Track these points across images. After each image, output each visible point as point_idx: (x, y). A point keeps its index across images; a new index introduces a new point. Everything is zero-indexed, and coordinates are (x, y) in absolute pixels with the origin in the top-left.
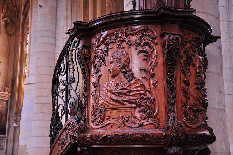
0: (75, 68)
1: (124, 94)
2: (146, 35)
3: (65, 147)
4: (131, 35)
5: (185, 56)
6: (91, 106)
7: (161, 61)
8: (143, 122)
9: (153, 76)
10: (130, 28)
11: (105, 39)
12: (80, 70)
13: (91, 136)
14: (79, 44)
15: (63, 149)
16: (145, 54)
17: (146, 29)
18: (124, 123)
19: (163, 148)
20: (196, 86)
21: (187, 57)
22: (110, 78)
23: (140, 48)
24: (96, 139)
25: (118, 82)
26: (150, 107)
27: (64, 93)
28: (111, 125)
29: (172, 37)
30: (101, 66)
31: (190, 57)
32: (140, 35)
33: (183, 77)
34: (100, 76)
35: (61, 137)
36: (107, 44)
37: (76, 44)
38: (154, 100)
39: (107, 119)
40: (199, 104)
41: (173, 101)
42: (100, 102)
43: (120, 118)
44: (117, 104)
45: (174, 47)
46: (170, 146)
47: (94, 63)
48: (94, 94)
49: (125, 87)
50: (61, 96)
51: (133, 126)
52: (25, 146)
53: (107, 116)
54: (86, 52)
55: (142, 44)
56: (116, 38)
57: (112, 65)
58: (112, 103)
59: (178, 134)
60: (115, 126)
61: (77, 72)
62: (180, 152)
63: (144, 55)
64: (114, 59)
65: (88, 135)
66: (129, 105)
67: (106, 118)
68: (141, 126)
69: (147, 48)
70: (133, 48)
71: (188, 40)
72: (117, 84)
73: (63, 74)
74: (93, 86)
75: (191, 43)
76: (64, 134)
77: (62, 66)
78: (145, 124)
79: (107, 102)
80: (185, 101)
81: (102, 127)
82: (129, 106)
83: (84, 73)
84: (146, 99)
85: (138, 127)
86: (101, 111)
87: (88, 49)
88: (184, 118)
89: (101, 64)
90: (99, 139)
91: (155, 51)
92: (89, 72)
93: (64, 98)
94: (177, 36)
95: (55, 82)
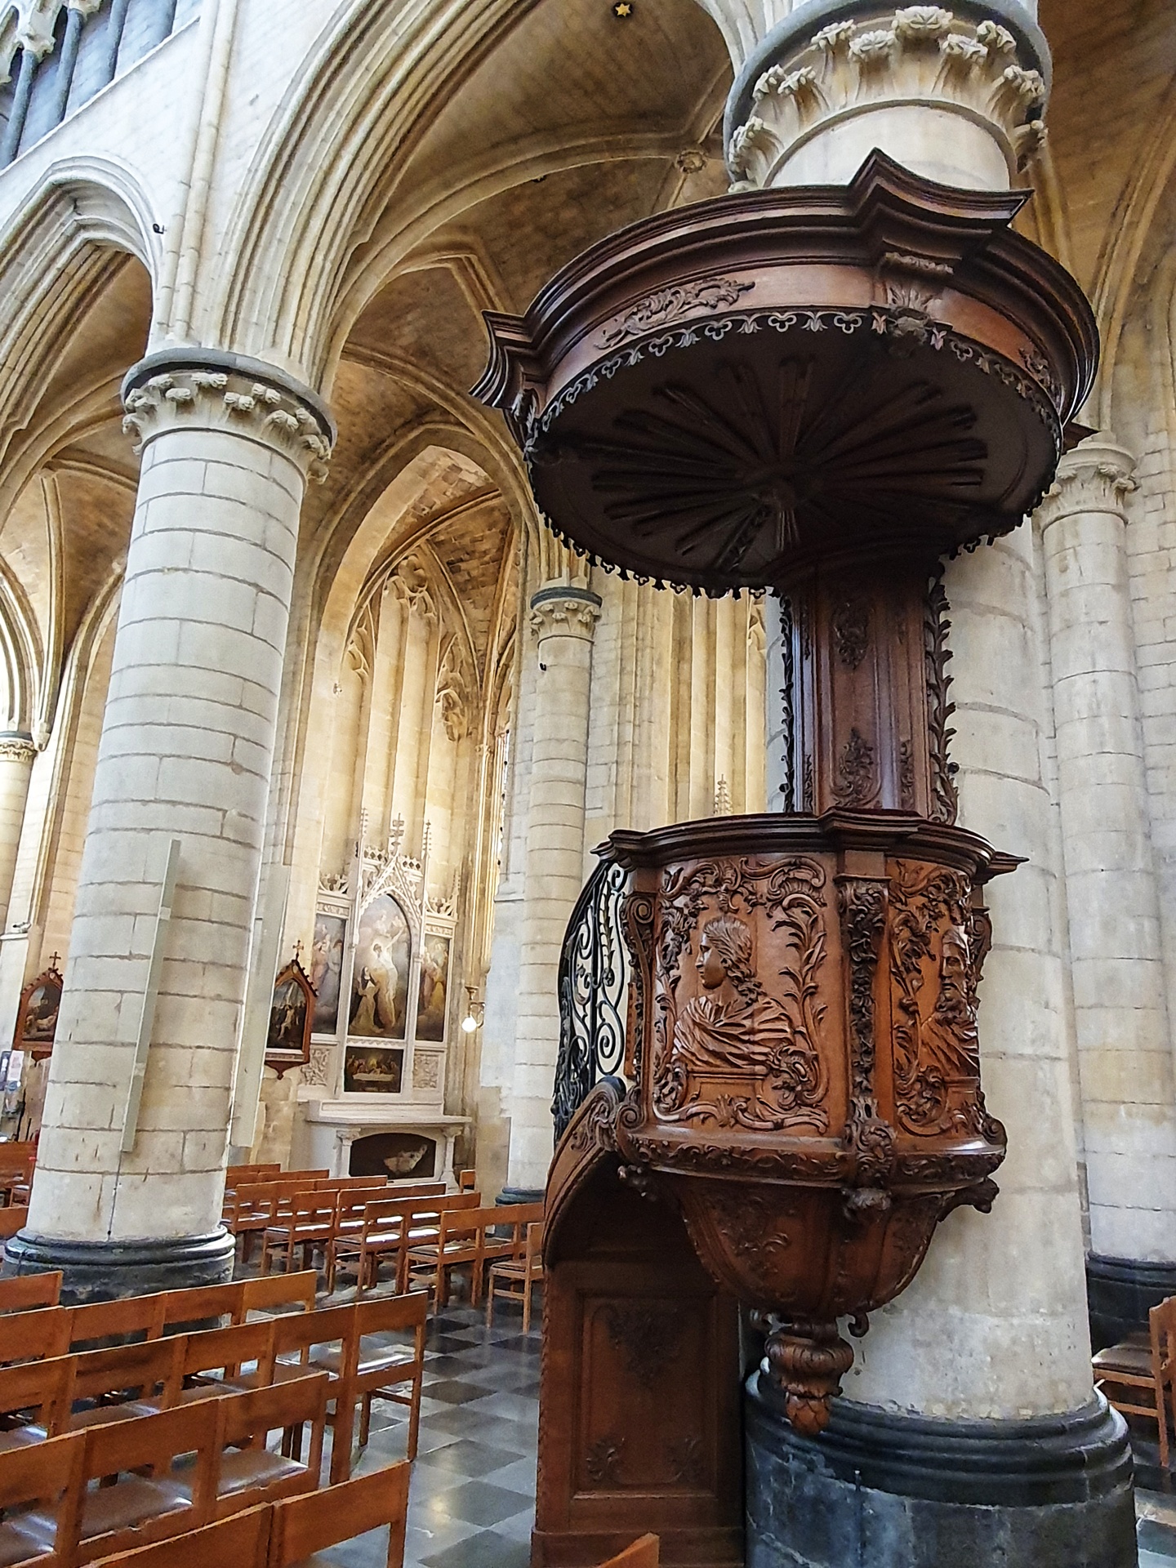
0: (615, 946)
1: (736, 1038)
2: (795, 879)
3: (589, 1156)
4: (756, 876)
5: (906, 934)
6: (653, 1060)
7: (833, 951)
8: (783, 1116)
9: (812, 992)
10: (752, 861)
11: (689, 881)
12: (627, 957)
13: (651, 1141)
14: (622, 884)
15: (584, 1162)
16: (793, 931)
17: (795, 864)
18: (735, 1117)
19: (838, 1191)
20: (938, 1015)
21: (914, 934)
22: (701, 989)
23: (779, 915)
24: (661, 1151)
25: (720, 1004)
26: (804, 1077)
27: (588, 1006)
28: (702, 1116)
29: (863, 890)
30: (678, 954)
31: (923, 936)
32: (780, 879)
33: (898, 992)
34: (677, 980)
35: (580, 1129)
36: (695, 898)
37: (618, 881)
38: (816, 1058)
39: (693, 1100)
40: (948, 1067)
41: (866, 1061)
42: (675, 1051)
43: (725, 1100)
44: (718, 1062)
45: (869, 916)
46: (856, 1186)
47: (663, 942)
48: (662, 1026)
49: (738, 1020)
50: (581, 1014)
51: (758, 1124)
52: (498, 1089)
53: (693, 1093)
54: (642, 911)
55: (785, 903)
56: (718, 882)
57: (707, 955)
58: (706, 1058)
59: (876, 1156)
60: (712, 1119)
61: (620, 961)
62: (880, 1205)
63: (791, 934)
64: (711, 939)
65: (642, 1137)
66: (748, 1068)
67: (689, 1097)
68: (779, 1126)
69: (797, 912)
70: (760, 911)
71: (914, 889)
72: (719, 1010)
73: (585, 953)
74: (659, 1005)
75: (922, 895)
76: (585, 1121)
77: (583, 929)
78: (788, 1122)
79: (693, 1054)
80: (904, 1061)
81: (679, 1120)
82: (748, 1072)
83: (636, 965)
84: (795, 1053)
85: (771, 1130)
86: (676, 1076)
87: (649, 901)
88: (901, 1108)
89: (679, 947)
90: (671, 1154)
91: (821, 922)
92: (651, 966)
93: (588, 1021)
94: (879, 886)
95: (566, 968)
